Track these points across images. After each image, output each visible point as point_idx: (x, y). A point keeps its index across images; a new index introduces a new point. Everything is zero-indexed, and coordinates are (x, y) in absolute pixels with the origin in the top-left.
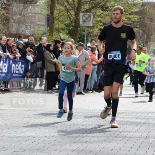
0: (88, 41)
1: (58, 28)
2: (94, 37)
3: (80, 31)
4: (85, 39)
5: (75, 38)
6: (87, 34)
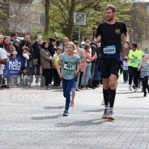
4: (79, 37)
5: (69, 36)
6: (80, 33)
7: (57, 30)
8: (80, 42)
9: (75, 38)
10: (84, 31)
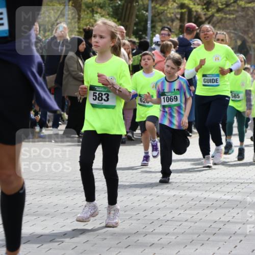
0: (155, 31)
1: (90, 3)
2: (167, 21)
3: (139, 10)
4: (149, 26)
5: (127, 23)
6: (152, 17)
7: (99, 10)
8: (151, 36)
9: (140, 27)
10: (159, 11)
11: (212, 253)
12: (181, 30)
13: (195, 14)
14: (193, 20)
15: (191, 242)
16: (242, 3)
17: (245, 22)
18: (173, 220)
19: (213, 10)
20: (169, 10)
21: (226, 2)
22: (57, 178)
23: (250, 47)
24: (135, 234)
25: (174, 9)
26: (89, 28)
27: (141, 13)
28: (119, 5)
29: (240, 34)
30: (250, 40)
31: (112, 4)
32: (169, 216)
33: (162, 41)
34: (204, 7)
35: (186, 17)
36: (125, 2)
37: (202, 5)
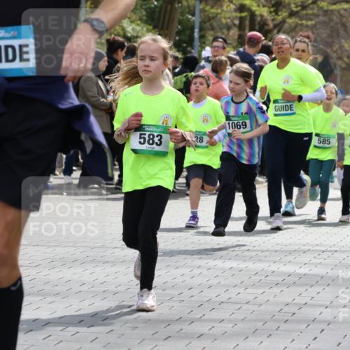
0: (204, 43)
2: (221, 29)
3: (182, 14)
4: (196, 35)
5: (166, 32)
6: (201, 22)
8: (200, 48)
9: (183, 37)
10: (210, 15)
11: (283, 348)
12: (240, 40)
13: (259, 19)
14: (257, 28)
15: (254, 332)
16: (324, 4)
17: (328, 31)
18: (229, 301)
19: (283, 14)
20: (223, 13)
21: (302, 2)
22: (70, 244)
23: (335, 65)
24: (177, 320)
25: (231, 12)
26: (114, 38)
27: (185, 18)
28: (156, 6)
29: (321, 46)
30: (334, 55)
31: (145, 5)
32: (224, 297)
33: (215, 56)
34: (272, 9)
35: (247, 23)
36: (164, 2)
37: (269, 7)
